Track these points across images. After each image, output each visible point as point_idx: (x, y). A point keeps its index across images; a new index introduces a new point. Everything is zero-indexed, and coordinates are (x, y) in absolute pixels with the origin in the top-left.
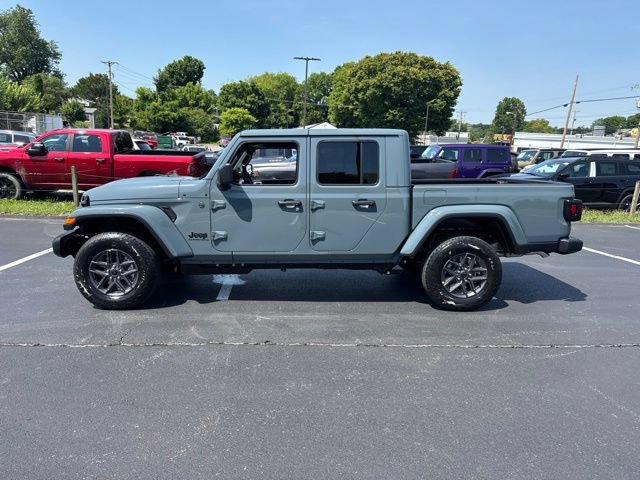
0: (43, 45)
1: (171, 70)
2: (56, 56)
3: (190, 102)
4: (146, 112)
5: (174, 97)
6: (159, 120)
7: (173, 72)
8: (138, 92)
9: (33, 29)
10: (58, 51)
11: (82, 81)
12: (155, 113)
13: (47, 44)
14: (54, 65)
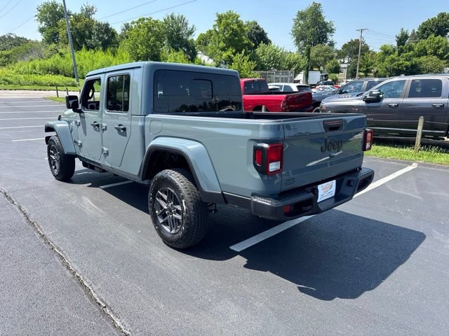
0: (325, 25)
1: (424, 27)
2: (331, 31)
3: (429, 52)
4: (385, 63)
5: (411, 49)
6: (394, 69)
7: (426, 29)
8: (381, 49)
9: (320, 15)
10: (333, 27)
11: (345, 46)
12: (392, 63)
13: (327, 24)
14: (330, 38)
